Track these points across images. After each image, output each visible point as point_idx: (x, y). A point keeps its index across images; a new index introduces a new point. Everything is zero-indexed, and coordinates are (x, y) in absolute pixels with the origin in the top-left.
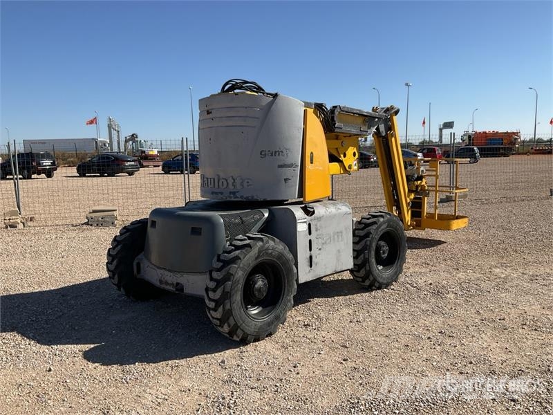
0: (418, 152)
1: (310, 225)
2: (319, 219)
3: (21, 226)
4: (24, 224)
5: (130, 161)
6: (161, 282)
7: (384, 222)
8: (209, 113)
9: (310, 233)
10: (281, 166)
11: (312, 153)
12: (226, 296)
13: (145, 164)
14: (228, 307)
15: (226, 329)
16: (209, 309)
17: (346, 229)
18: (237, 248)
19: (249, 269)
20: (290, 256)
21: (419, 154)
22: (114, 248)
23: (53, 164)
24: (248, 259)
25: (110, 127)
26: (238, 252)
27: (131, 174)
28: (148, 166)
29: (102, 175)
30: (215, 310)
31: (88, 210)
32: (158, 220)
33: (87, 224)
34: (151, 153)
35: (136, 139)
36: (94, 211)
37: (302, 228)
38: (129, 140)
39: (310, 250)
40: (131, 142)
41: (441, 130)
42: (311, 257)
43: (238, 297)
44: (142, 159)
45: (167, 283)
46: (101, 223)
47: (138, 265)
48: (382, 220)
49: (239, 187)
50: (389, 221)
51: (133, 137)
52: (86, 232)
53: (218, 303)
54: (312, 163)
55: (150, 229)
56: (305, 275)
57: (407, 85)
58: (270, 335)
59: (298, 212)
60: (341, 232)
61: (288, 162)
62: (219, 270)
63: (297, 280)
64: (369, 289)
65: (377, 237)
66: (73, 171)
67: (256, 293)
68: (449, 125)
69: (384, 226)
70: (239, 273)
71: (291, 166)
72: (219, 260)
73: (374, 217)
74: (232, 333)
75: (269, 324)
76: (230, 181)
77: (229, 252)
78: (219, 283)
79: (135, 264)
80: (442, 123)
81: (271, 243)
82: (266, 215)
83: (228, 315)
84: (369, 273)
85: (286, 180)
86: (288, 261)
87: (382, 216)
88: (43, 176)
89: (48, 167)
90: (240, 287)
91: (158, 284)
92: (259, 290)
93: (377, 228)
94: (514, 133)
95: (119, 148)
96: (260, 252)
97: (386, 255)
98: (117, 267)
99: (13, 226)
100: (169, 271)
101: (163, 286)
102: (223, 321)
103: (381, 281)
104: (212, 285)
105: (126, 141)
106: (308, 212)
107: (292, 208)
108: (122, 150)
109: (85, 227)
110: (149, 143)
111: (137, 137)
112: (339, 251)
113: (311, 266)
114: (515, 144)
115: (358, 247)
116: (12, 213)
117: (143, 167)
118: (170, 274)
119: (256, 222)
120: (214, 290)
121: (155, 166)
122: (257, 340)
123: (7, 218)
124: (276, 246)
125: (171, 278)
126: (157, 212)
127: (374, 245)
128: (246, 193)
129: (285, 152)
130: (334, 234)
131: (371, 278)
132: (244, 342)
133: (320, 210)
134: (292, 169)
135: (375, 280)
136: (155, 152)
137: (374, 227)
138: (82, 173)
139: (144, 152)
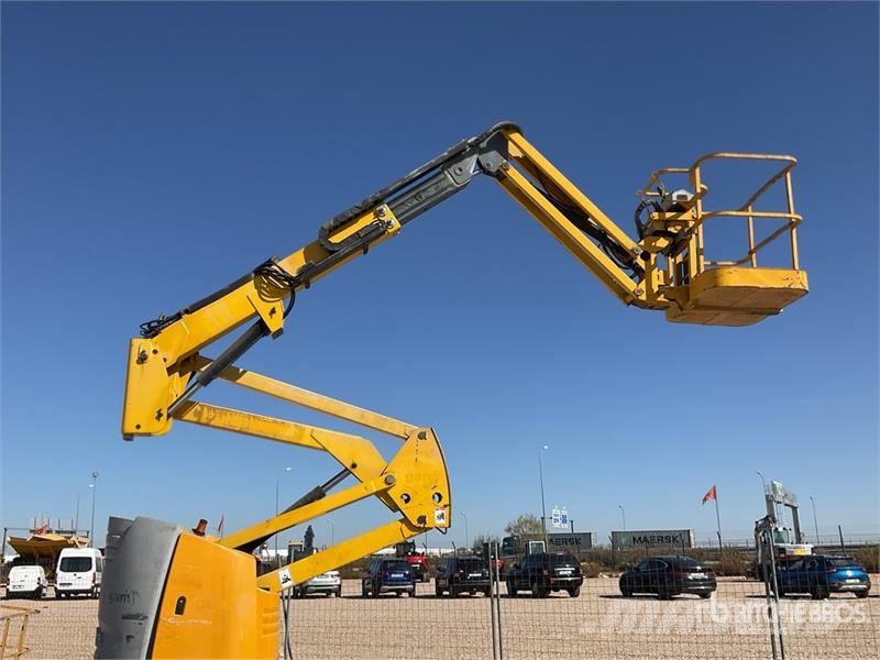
5: (695, 571)
10: (124, 617)
11: (182, 598)
23: (576, 573)
27: (705, 595)
34: (798, 552)
51: (767, 521)
54: (180, 610)
61: (134, 611)
66: (611, 584)
71: (136, 617)
85: (129, 637)
89: (568, 579)
129: (131, 598)
134: (136, 621)
136: (806, 550)
138: (628, 590)
139: (783, 550)
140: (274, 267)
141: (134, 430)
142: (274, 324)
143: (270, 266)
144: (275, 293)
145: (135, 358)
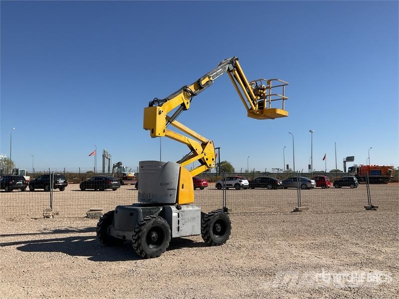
0: (313, 179)
1: (178, 214)
2: (183, 211)
3: (51, 217)
4: (53, 216)
5: (114, 181)
6: (117, 236)
7: (217, 215)
8: (142, 167)
9: (179, 217)
10: (168, 190)
11: (183, 184)
12: (139, 238)
13: (125, 182)
14: (140, 242)
15: (139, 251)
16: (133, 243)
17: (197, 217)
18: (145, 220)
19: (149, 229)
20: (168, 226)
21: (312, 181)
22: (100, 222)
23: (65, 182)
24: (149, 225)
25: (104, 156)
26: (145, 222)
27: (114, 189)
28: (127, 184)
29: (95, 190)
30: (135, 243)
31: (87, 210)
32: (119, 210)
33: (87, 217)
34: (129, 175)
35: (121, 166)
36: (91, 210)
37: (175, 214)
38: (116, 166)
39: (179, 224)
40: (117, 168)
41: (345, 162)
42: (179, 227)
43: (144, 239)
44: (123, 179)
45: (120, 236)
46: (93, 217)
47: (109, 229)
48: (216, 214)
49: (151, 197)
50: (220, 214)
51: (119, 164)
52: (86, 221)
53: (136, 240)
54: (183, 188)
55: (115, 214)
56: (175, 234)
57: (311, 131)
58: (157, 257)
59: (173, 208)
60: (195, 218)
61: (172, 188)
62: (137, 228)
63: (171, 236)
64: (210, 245)
65: (214, 221)
66: (77, 186)
67: (152, 239)
68: (350, 159)
69: (217, 217)
70: (145, 230)
71: (173, 189)
72: (138, 225)
73: (213, 212)
74: (141, 253)
75: (157, 252)
76: (148, 195)
77: (142, 222)
78: (137, 233)
79: (108, 228)
80: (346, 157)
81: (159, 219)
82: (161, 209)
83: (139, 245)
84: (209, 237)
85: (170, 195)
86: (167, 227)
87: (217, 212)
88: (58, 189)
89: (61, 184)
90: (145, 235)
91: (116, 236)
92: (154, 238)
93: (214, 217)
94: (389, 167)
95: (109, 170)
96: (154, 222)
97: (220, 230)
98: (100, 230)
99: (48, 217)
100: (121, 230)
101: (118, 237)
102: (138, 248)
103: (216, 242)
104: (135, 234)
105: (114, 167)
106: (178, 208)
107: (171, 207)
108: (111, 172)
109: (85, 219)
110: (128, 169)
111: (121, 164)
112: (193, 226)
113: (178, 231)
114: (390, 175)
115: (204, 226)
116: (48, 210)
117: (124, 184)
118: (121, 232)
119: (156, 212)
120: (135, 236)
121: (131, 184)
122: (151, 257)
123: (45, 213)
124: (162, 221)
125: (121, 233)
126: (118, 207)
127: (212, 225)
128: (154, 200)
129: (170, 184)
130: (191, 218)
131: (211, 240)
132: (146, 257)
133: (184, 208)
134: (173, 191)
135: (212, 241)
136: (132, 174)
137: (212, 217)
138: (83, 188)
139: (125, 174)
140: (188, 89)
141: (158, 135)
142: (188, 107)
143: (187, 88)
144: (188, 97)
145: (158, 112)
